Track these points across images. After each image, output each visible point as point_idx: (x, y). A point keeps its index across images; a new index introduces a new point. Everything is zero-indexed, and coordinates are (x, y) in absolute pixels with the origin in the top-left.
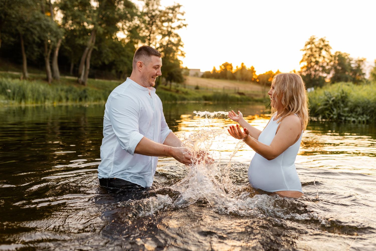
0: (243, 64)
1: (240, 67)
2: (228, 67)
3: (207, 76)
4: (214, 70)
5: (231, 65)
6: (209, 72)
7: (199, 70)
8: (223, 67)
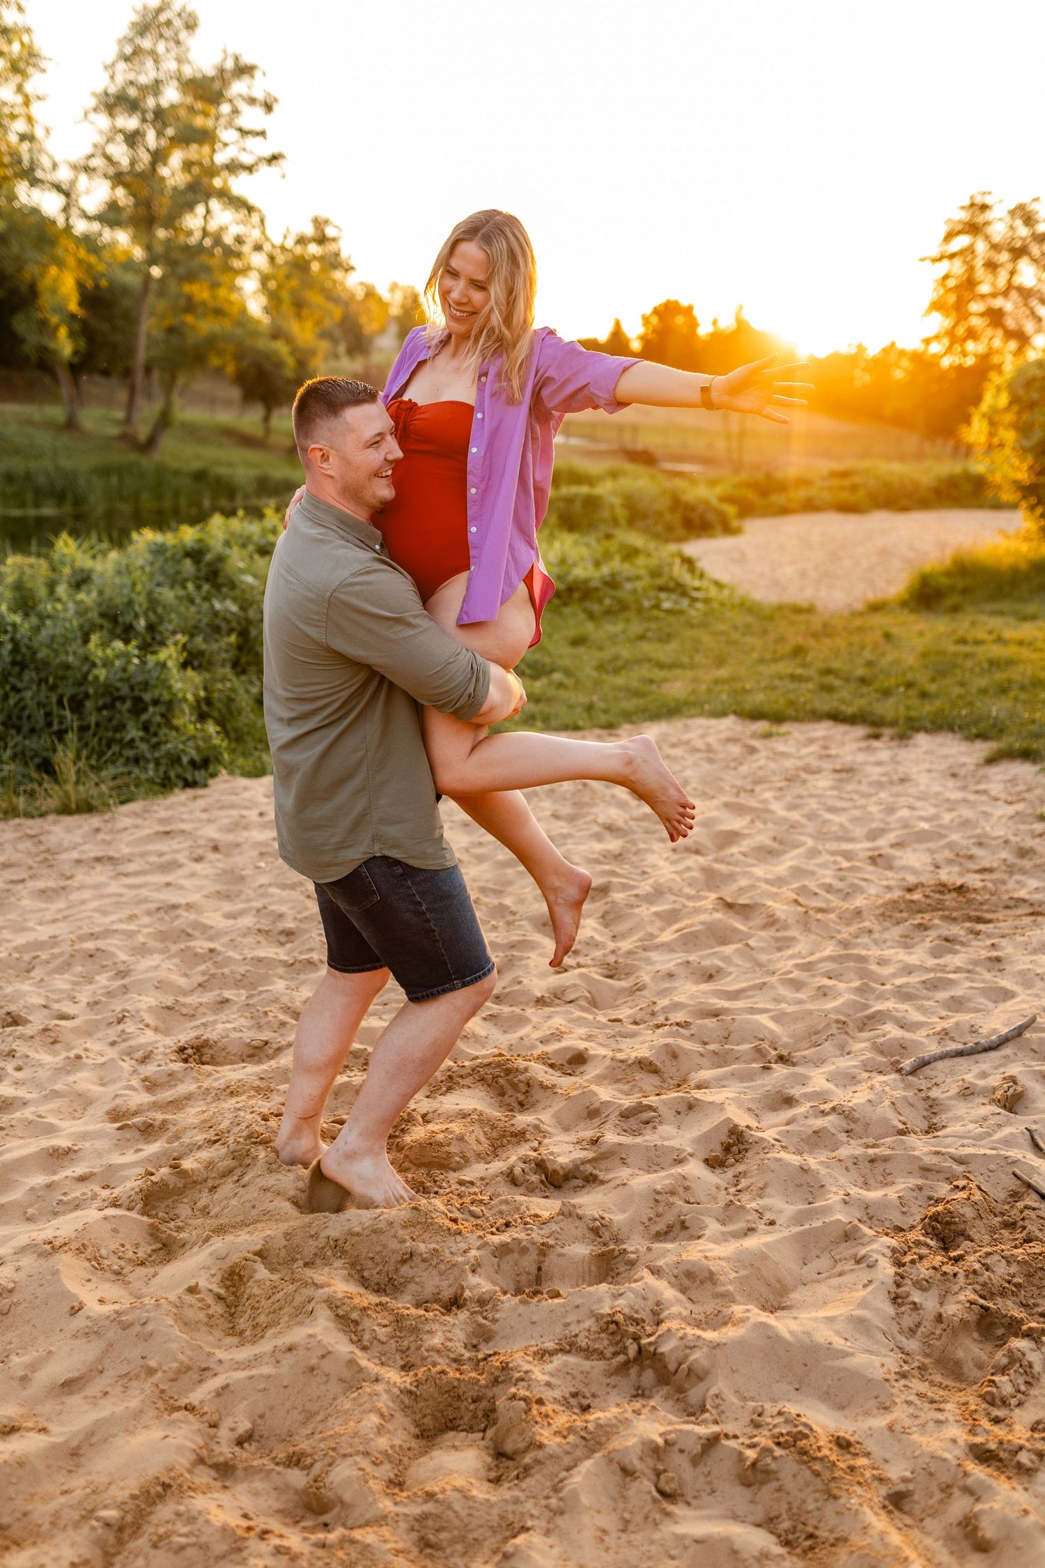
0: (741, 308)
1: (727, 323)
2: (680, 320)
4: (616, 335)
5: (689, 311)
8: (655, 320)
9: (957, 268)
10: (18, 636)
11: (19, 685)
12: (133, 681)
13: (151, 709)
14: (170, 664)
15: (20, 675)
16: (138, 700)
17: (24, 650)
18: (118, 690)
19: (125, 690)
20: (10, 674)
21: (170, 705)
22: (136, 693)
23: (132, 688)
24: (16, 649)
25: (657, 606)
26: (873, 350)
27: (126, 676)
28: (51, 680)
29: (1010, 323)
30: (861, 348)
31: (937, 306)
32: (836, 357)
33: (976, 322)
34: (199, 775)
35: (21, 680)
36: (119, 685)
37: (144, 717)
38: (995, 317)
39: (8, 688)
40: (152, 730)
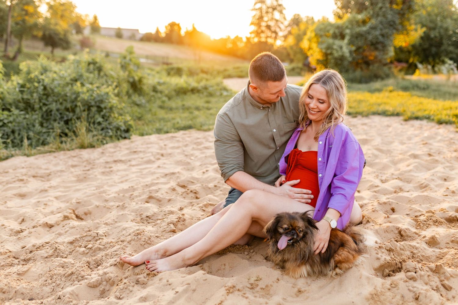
0: (193, 24)
1: (190, 29)
2: (176, 28)
3: (148, 38)
4: (158, 31)
5: (178, 25)
6: (151, 34)
7: (138, 30)
8: (169, 28)
9: (258, 13)
10: (45, 84)
11: (47, 103)
12: (96, 100)
13: (104, 111)
14: (110, 93)
15: (47, 99)
16: (99, 107)
17: (48, 88)
18: (90, 103)
19: (93, 103)
20: (42, 99)
21: (111, 108)
22: (98, 104)
23: (96, 102)
24: (45, 88)
25: (221, 94)
26: (232, 37)
27: (92, 98)
28: (61, 100)
29: (273, 29)
30: (229, 37)
31: (252, 24)
32: (222, 39)
33: (263, 28)
34: (127, 135)
35: (48, 101)
36: (90, 101)
37: (102, 113)
38: (268, 27)
39: (41, 104)
40: (106, 118)
